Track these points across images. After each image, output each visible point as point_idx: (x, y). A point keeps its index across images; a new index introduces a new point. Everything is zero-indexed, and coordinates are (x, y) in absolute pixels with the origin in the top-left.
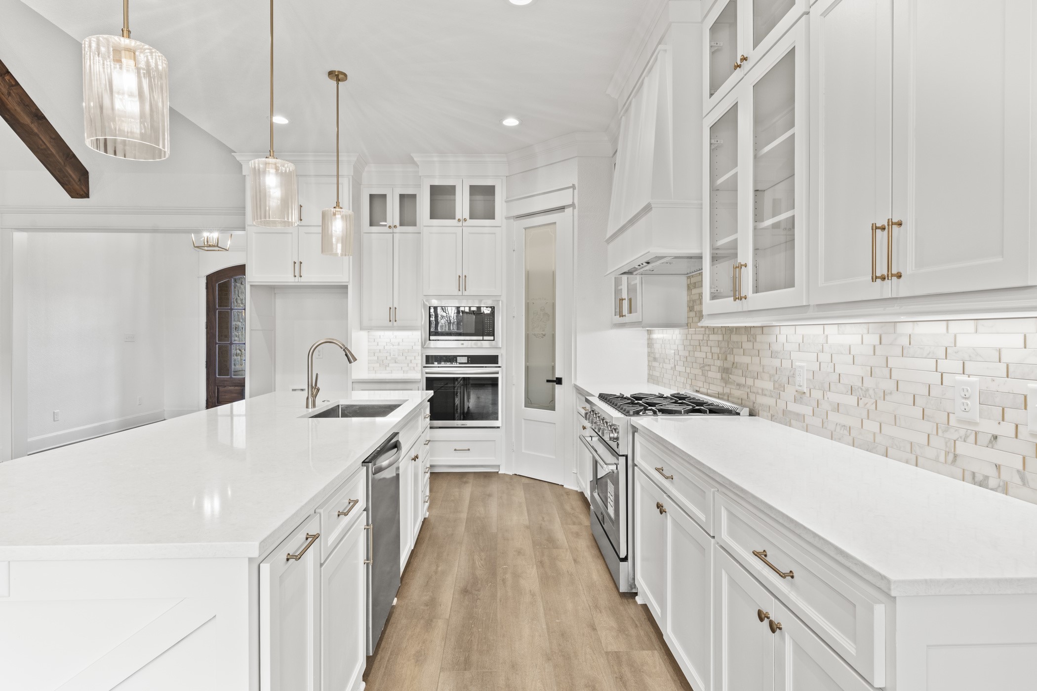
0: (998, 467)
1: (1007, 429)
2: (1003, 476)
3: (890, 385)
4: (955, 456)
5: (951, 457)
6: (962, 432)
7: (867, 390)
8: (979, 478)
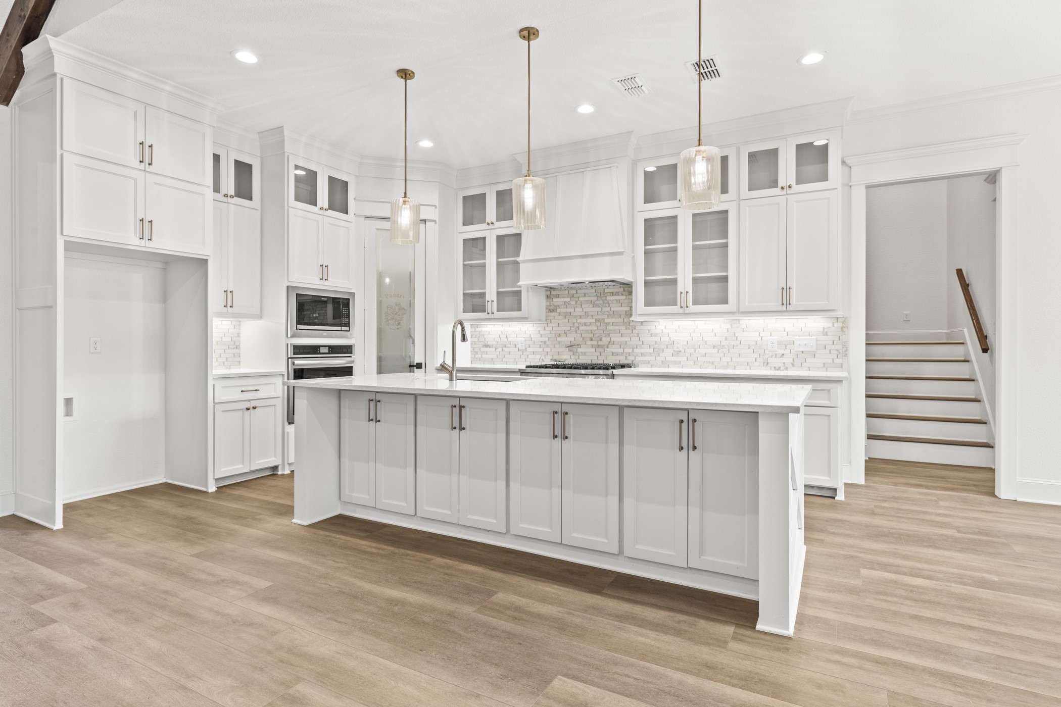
0: (784, 363)
1: (787, 351)
2: (786, 366)
3: (738, 342)
4: (767, 363)
5: (766, 364)
6: (770, 355)
7: (724, 346)
8: (777, 368)
